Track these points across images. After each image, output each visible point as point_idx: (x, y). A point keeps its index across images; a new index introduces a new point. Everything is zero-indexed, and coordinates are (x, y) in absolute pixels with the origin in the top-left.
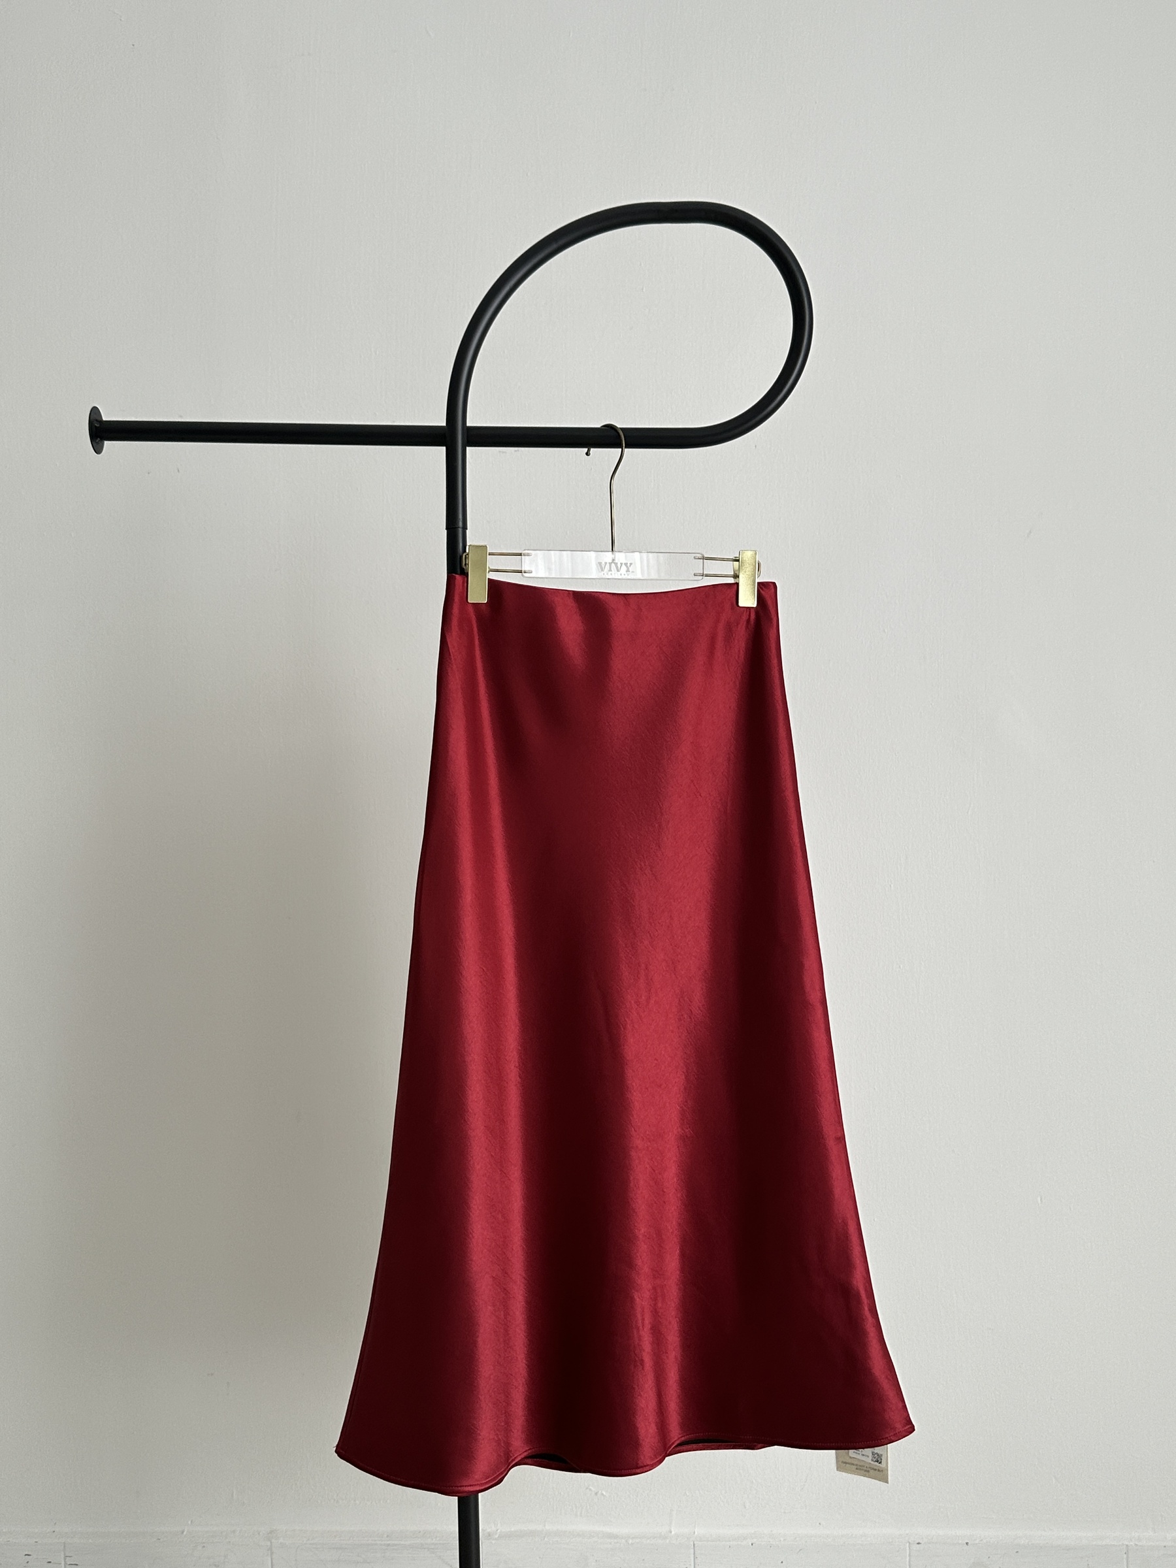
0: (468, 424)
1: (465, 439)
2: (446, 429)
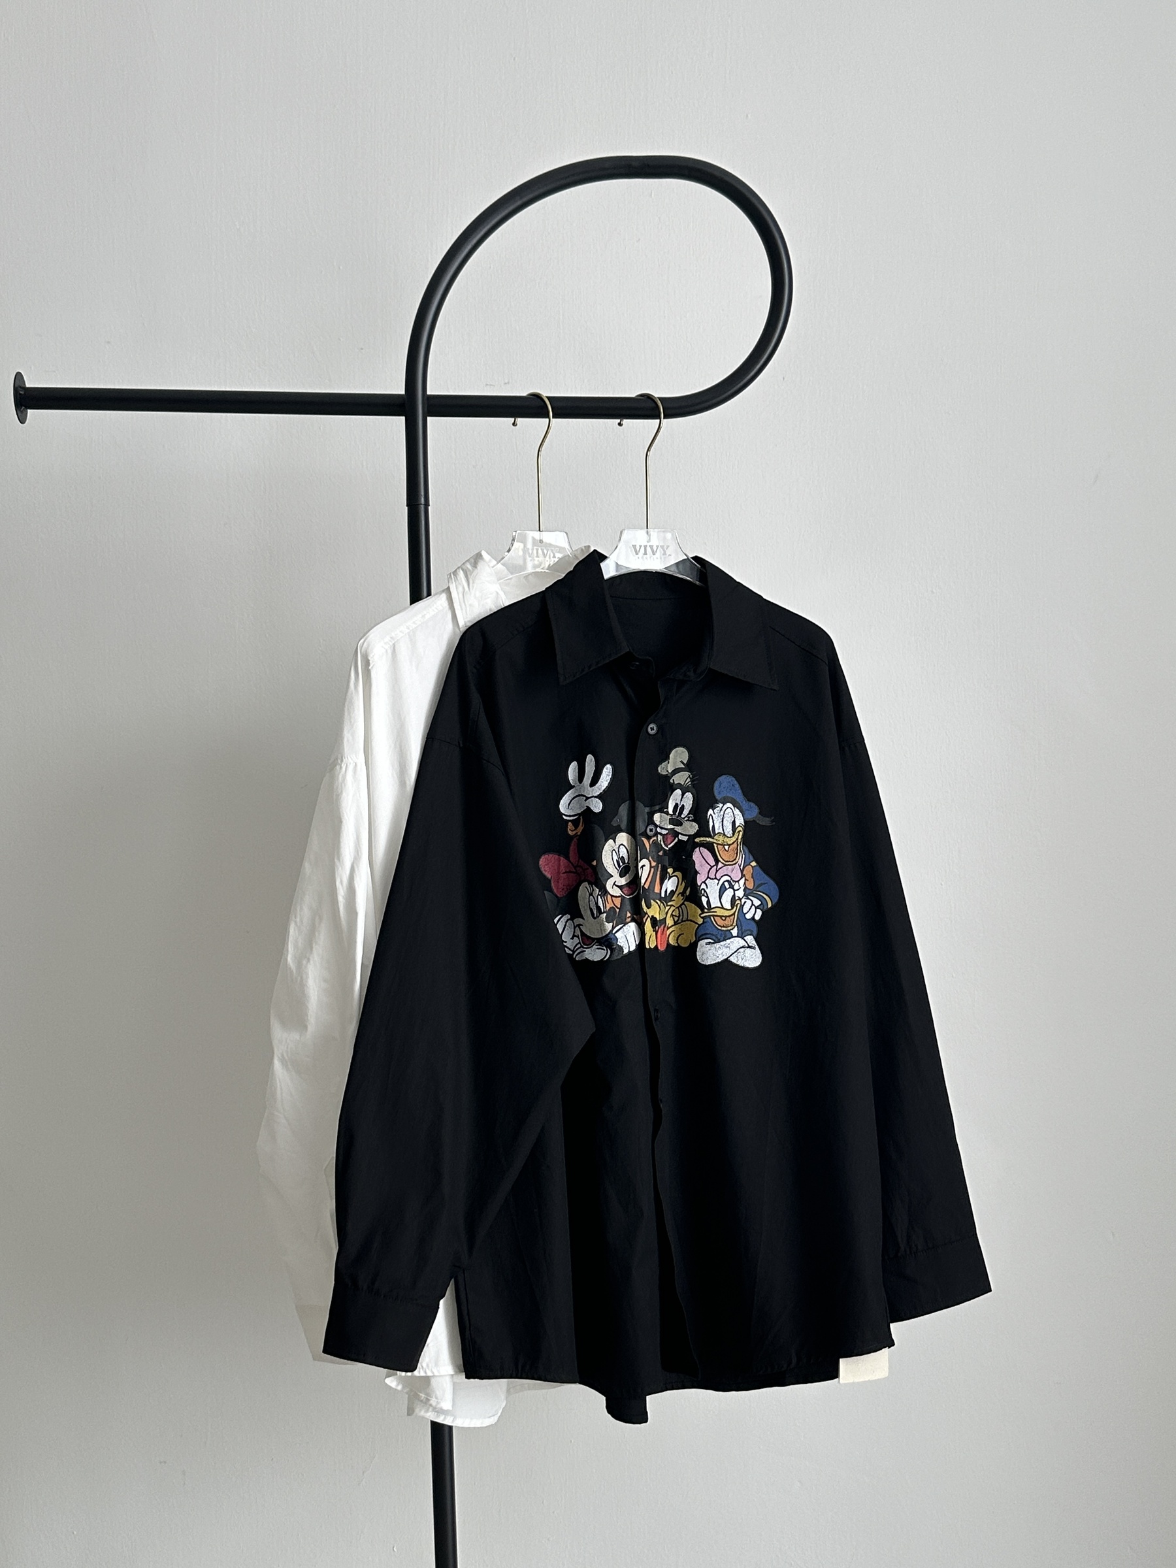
0: (429, 392)
1: (426, 410)
2: (405, 397)
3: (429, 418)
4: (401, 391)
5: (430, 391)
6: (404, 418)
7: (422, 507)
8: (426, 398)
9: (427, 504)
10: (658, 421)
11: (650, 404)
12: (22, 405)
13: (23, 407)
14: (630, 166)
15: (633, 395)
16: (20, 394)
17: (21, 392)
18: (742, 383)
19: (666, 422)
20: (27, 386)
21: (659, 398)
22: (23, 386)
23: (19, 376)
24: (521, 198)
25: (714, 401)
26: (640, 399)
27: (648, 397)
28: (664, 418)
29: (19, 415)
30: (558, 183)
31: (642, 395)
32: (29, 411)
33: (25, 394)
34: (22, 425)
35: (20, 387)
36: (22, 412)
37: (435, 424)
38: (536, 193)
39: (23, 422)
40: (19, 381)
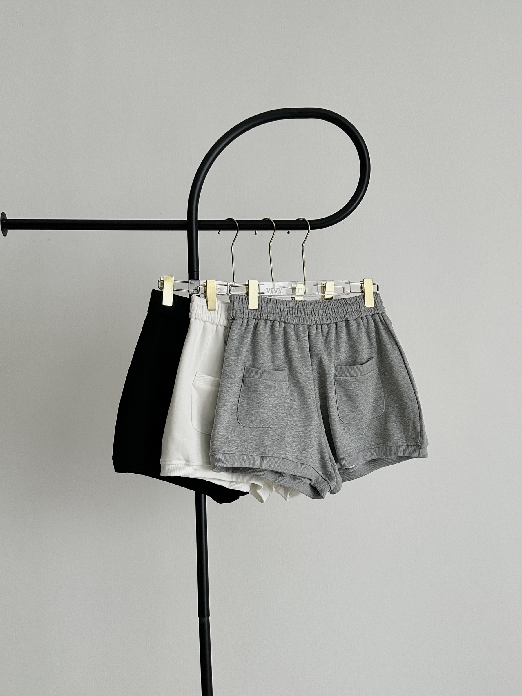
0: (198, 219)
1: (197, 227)
2: (187, 221)
3: (198, 231)
4: (185, 218)
6: (187, 231)
7: (195, 273)
8: (197, 222)
9: (198, 272)
12: (4, 229)
13: (5, 229)
17: (4, 222)
18: (348, 212)
20: (7, 218)
23: (3, 214)
25: (334, 221)
29: (3, 231)
30: (259, 121)
32: (8, 230)
33: (6, 222)
34: (6, 237)
35: (4, 219)
36: (4, 231)
37: (201, 234)
39: (5, 234)
40: (4, 216)
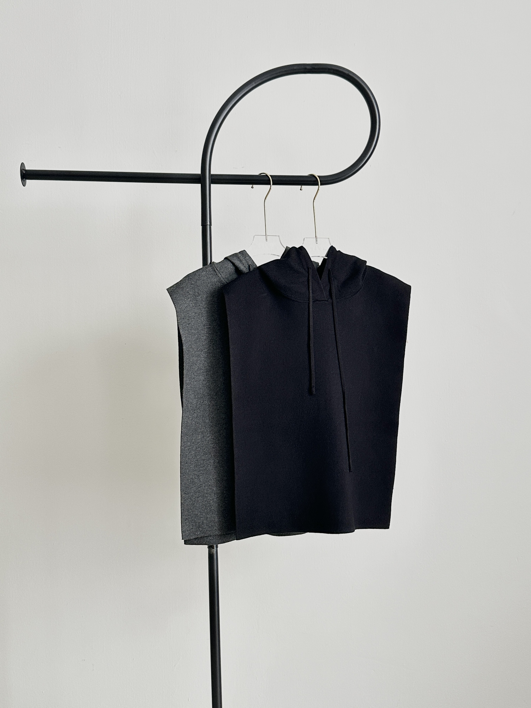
1: (210, 181)
2: (201, 175)
3: (211, 185)
4: (199, 172)
5: (212, 173)
6: (200, 185)
7: (208, 226)
8: (210, 176)
9: (210, 225)
10: (318, 186)
11: (315, 179)
13: (24, 178)
14: (306, 69)
15: (306, 174)
16: (23, 173)
17: (24, 172)
18: (357, 169)
19: (322, 187)
20: (26, 169)
21: (319, 176)
22: (25, 169)
23: (22, 164)
24: (255, 83)
25: (343, 178)
26: (309, 176)
27: (313, 176)
28: (321, 185)
29: (22, 181)
30: (273, 76)
31: (311, 175)
32: (28, 181)
33: (25, 173)
35: (23, 170)
36: (24, 181)
38: (262, 81)
39: (24, 185)
40: (23, 166)
